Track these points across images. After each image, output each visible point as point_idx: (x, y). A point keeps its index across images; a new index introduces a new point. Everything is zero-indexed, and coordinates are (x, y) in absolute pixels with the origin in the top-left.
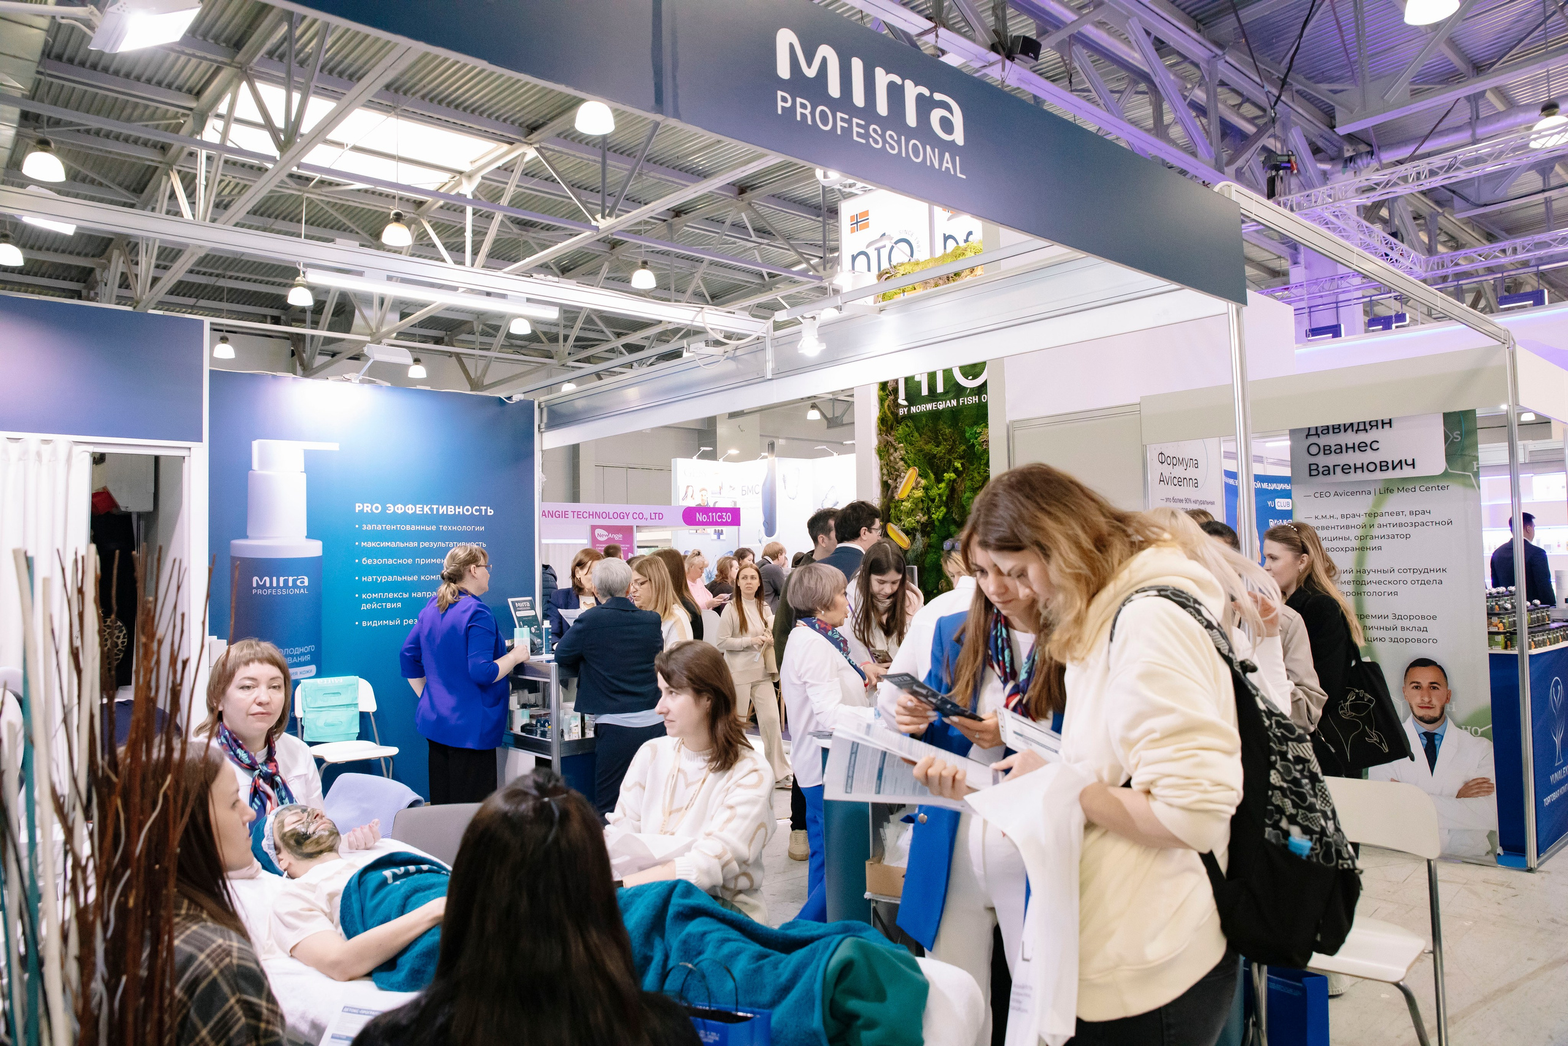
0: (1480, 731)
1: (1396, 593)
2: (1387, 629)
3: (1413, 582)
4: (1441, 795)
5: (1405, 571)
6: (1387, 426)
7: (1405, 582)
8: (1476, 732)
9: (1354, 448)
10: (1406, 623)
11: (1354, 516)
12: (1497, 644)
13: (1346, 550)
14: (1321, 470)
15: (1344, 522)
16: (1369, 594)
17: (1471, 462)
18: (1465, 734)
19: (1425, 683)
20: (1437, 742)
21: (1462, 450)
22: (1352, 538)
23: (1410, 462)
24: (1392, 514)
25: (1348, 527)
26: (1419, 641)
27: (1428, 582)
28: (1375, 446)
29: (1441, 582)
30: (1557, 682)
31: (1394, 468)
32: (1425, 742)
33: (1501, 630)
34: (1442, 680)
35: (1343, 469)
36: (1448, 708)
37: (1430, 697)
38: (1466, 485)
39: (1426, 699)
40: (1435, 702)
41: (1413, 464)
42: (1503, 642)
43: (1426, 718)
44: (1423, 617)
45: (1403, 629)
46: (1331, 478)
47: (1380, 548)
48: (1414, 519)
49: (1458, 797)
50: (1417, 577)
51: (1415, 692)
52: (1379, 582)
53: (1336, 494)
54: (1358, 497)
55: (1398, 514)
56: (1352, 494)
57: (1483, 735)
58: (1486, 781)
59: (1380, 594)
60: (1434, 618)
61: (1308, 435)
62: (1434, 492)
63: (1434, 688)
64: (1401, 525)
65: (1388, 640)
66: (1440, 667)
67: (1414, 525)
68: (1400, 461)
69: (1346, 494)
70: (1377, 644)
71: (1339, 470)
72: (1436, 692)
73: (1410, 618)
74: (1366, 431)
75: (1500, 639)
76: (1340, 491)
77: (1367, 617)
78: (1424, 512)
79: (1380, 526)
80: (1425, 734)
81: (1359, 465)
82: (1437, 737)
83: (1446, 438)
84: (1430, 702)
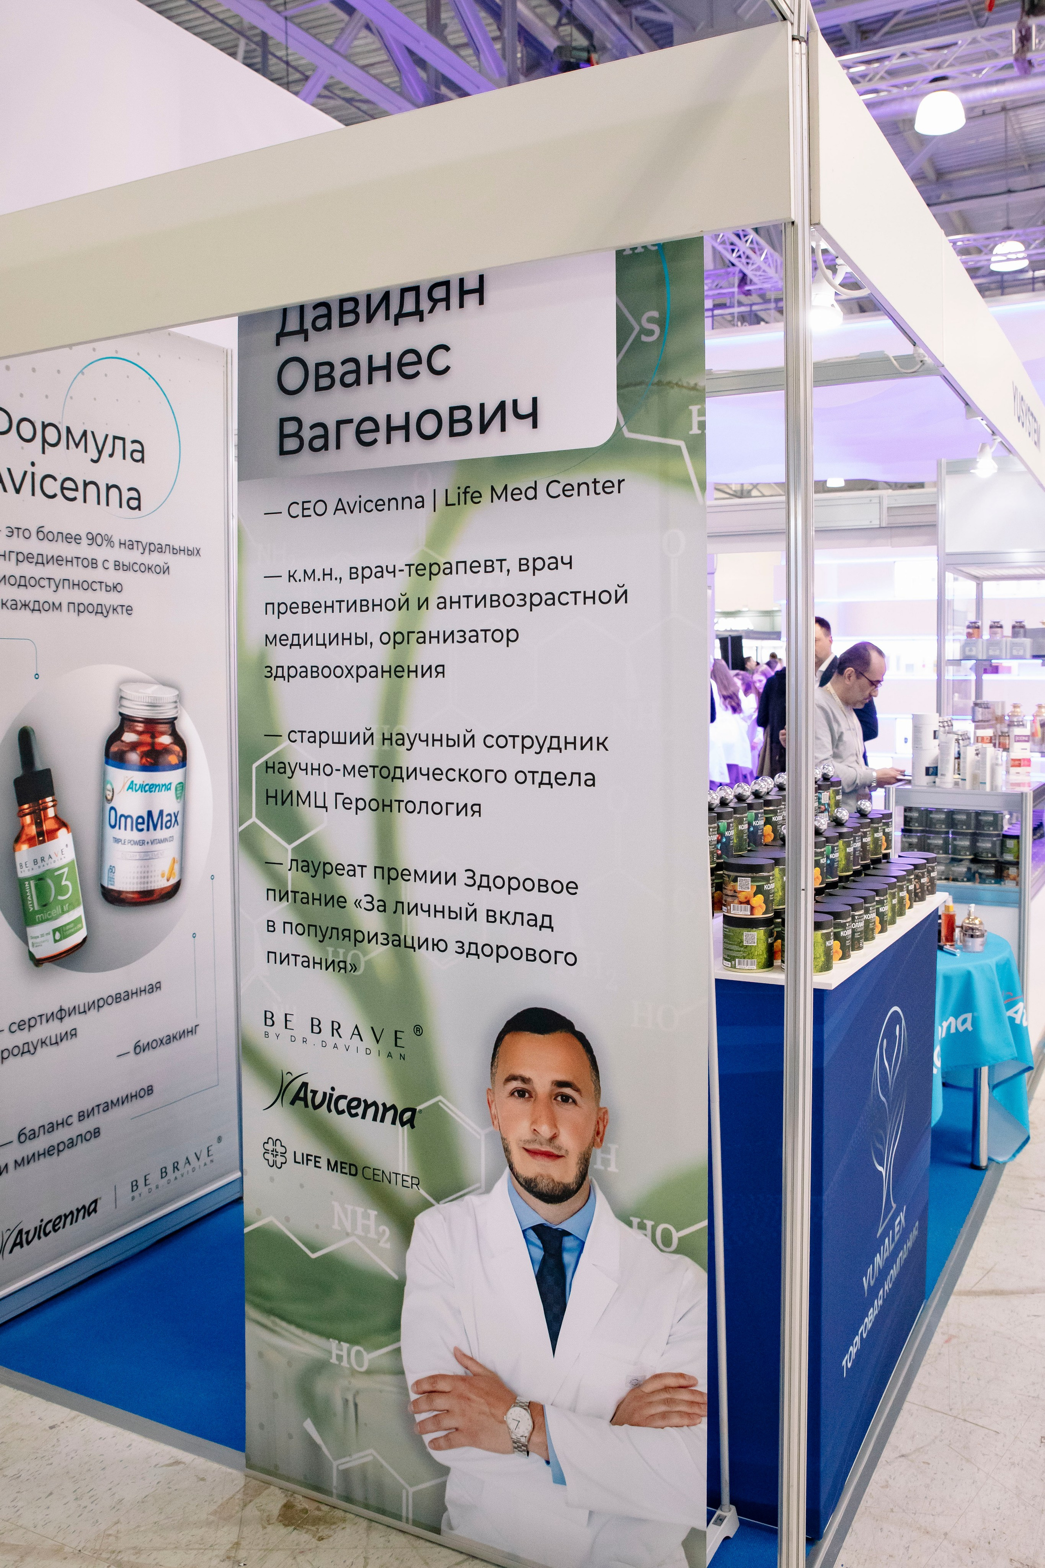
0: (676, 1236)
1: (476, 809)
2: (453, 915)
3: (522, 777)
4: (573, 1410)
5: (502, 741)
6: (471, 301)
7: (501, 776)
8: (667, 1239)
9: (387, 368)
10: (499, 900)
11: (381, 572)
12: (748, 953)
13: (357, 673)
14: (307, 434)
15: (354, 590)
16: (415, 808)
17: (683, 408)
18: (638, 1239)
19: (542, 1084)
20: (568, 1258)
21: (663, 367)
22: (374, 637)
23: (525, 408)
24: (473, 567)
25: (364, 606)
26: (531, 955)
27: (559, 779)
28: (439, 362)
29: (591, 781)
30: (895, 1016)
31: (484, 428)
32: (539, 1254)
33: (759, 914)
34: (584, 1080)
35: (359, 432)
36: (597, 1164)
37: (554, 1124)
38: (665, 477)
39: (545, 1131)
40: (568, 1141)
41: (534, 415)
42: (761, 949)
43: (543, 1186)
44: (543, 886)
45: (491, 916)
46: (330, 460)
47: (440, 670)
48: (527, 583)
49: (616, 1420)
50: (531, 761)
51: (518, 1105)
52: (435, 774)
53: (341, 506)
54: (391, 515)
55: (489, 566)
56: (380, 504)
57: (684, 1248)
58: (685, 1384)
59: (438, 808)
60: (571, 888)
61: (281, 335)
62: (583, 502)
63: (566, 1099)
64: (495, 601)
65: (453, 947)
66: (581, 1038)
67: (530, 601)
68: (502, 406)
69: (362, 506)
70: (425, 957)
71: (348, 433)
72: (566, 1112)
73: (511, 884)
74: (419, 313)
75: (756, 938)
76: (350, 498)
77: (404, 874)
78: (555, 563)
79: (444, 603)
80: (540, 1230)
81: (398, 420)
82: (568, 1242)
83: (623, 329)
84: (554, 1137)
